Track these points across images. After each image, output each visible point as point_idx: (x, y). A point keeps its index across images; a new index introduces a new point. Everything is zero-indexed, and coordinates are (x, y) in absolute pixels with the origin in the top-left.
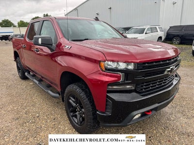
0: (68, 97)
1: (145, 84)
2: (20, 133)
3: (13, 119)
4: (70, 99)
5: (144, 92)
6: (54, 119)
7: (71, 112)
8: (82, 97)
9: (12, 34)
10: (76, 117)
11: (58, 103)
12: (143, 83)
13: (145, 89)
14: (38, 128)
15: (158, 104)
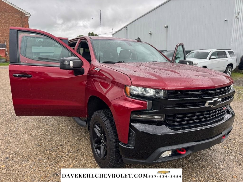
0: (94, 125)
1: (177, 116)
2: (39, 160)
3: (35, 145)
4: (95, 128)
5: (176, 125)
6: (78, 150)
7: (96, 143)
8: (106, 125)
9: (52, 54)
10: (100, 150)
11: (86, 133)
12: (175, 115)
13: (177, 122)
14: (58, 157)
15: (195, 143)
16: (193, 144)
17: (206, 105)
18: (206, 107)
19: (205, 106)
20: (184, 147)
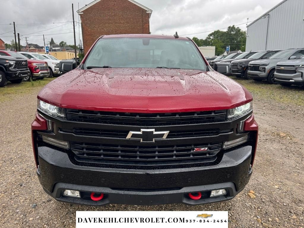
15: (110, 189)
16: (108, 190)
17: (129, 136)
18: (129, 140)
19: (127, 138)
20: (90, 191)
